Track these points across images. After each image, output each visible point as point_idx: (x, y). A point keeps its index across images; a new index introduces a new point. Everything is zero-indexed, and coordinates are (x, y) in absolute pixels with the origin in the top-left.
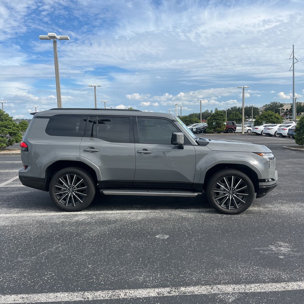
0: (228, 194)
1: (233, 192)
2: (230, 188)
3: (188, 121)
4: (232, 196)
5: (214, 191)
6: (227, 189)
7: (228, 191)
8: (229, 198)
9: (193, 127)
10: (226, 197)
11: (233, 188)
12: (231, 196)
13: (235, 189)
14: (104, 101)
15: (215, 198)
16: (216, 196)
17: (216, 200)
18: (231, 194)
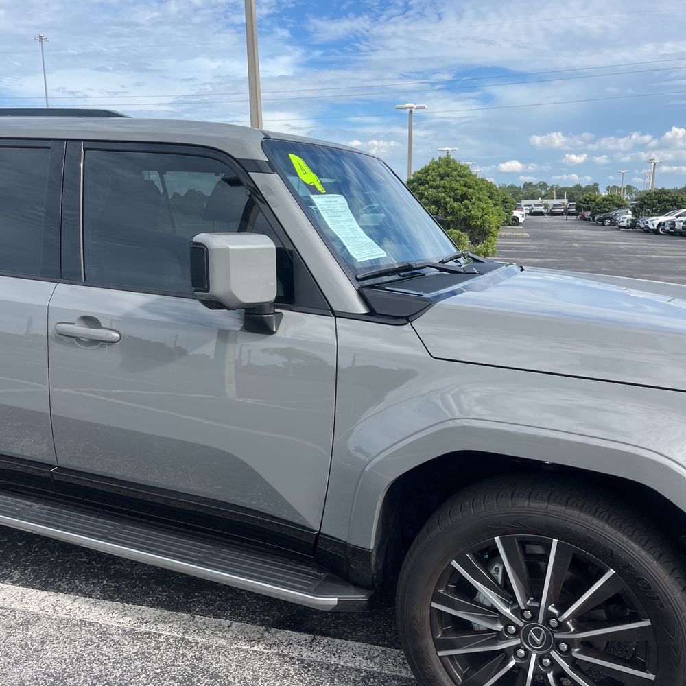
0: (518, 642)
1: (549, 638)
2: (535, 612)
3: (668, 201)
4: (539, 660)
5: (434, 605)
6: (507, 611)
7: (519, 622)
8: (521, 670)
9: (677, 217)
10: (505, 655)
11: (549, 616)
12: (534, 657)
14: (446, 149)
15: (440, 645)
16: (444, 633)
17: (444, 659)
18: (539, 643)
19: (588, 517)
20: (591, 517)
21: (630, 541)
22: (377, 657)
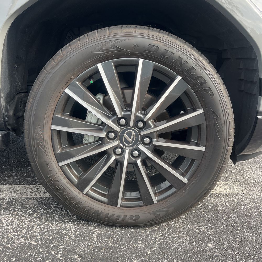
0: (116, 143)
2: (127, 118)
5: (54, 127)
6: (109, 122)
7: (117, 129)
11: (138, 120)
12: (127, 152)
13: (145, 123)
16: (63, 149)
17: (64, 168)
18: (130, 142)
19: (164, 36)
20: (167, 36)
21: (192, 51)
22: (19, 190)
